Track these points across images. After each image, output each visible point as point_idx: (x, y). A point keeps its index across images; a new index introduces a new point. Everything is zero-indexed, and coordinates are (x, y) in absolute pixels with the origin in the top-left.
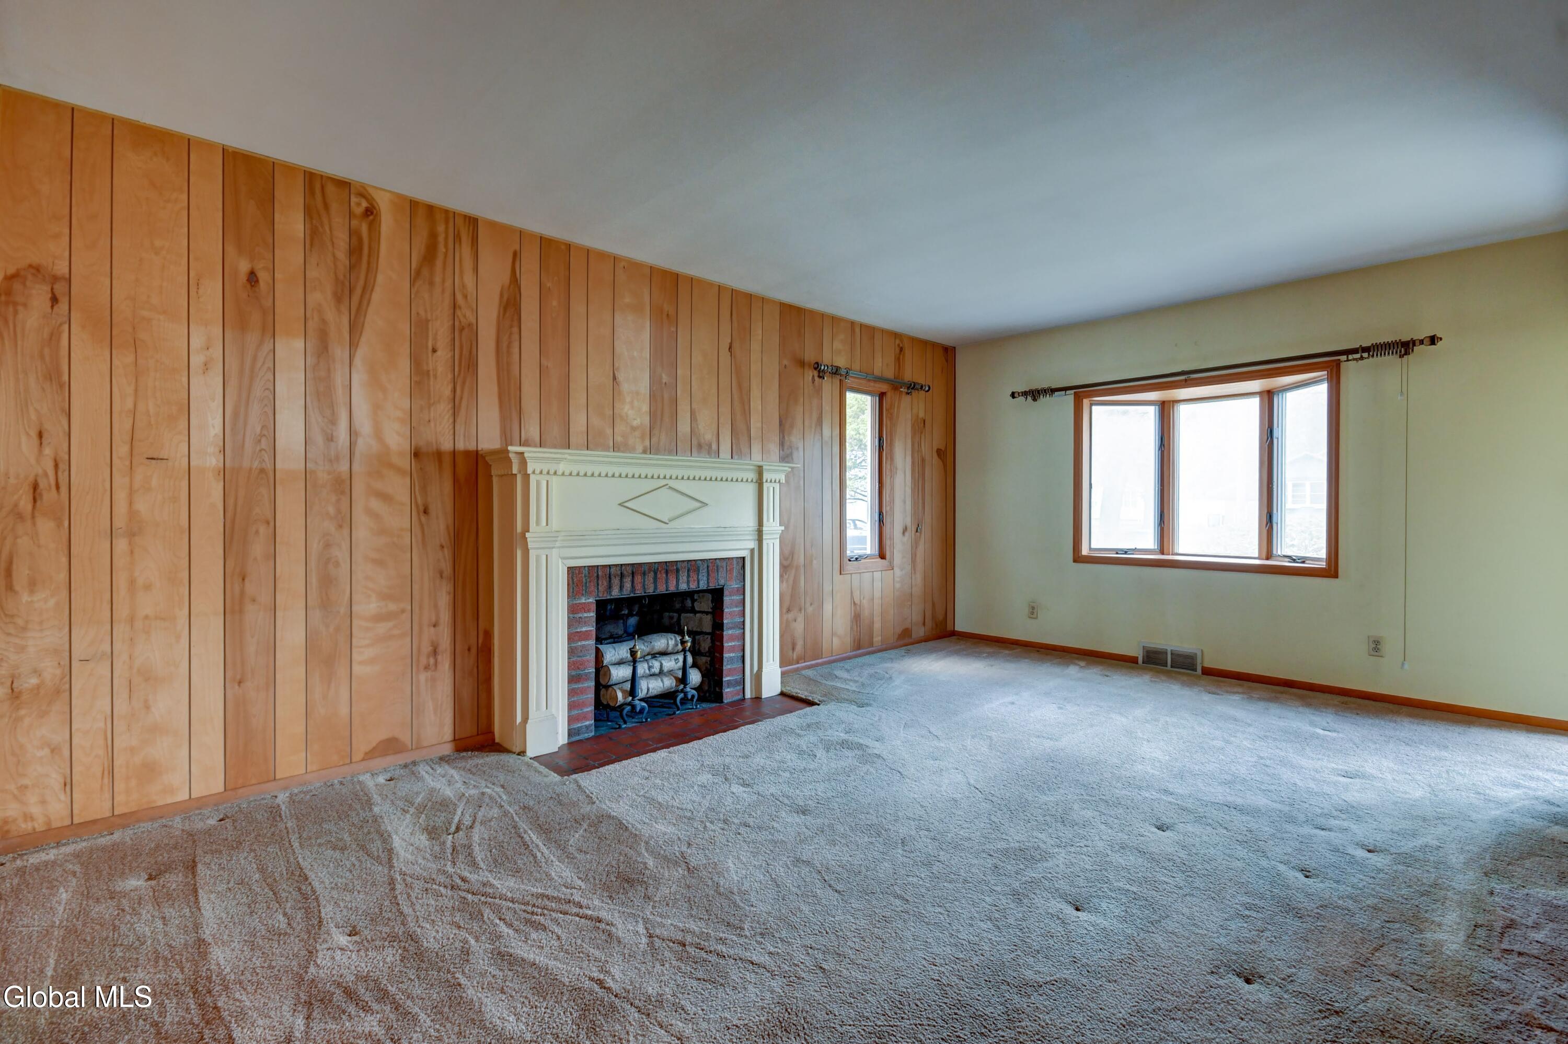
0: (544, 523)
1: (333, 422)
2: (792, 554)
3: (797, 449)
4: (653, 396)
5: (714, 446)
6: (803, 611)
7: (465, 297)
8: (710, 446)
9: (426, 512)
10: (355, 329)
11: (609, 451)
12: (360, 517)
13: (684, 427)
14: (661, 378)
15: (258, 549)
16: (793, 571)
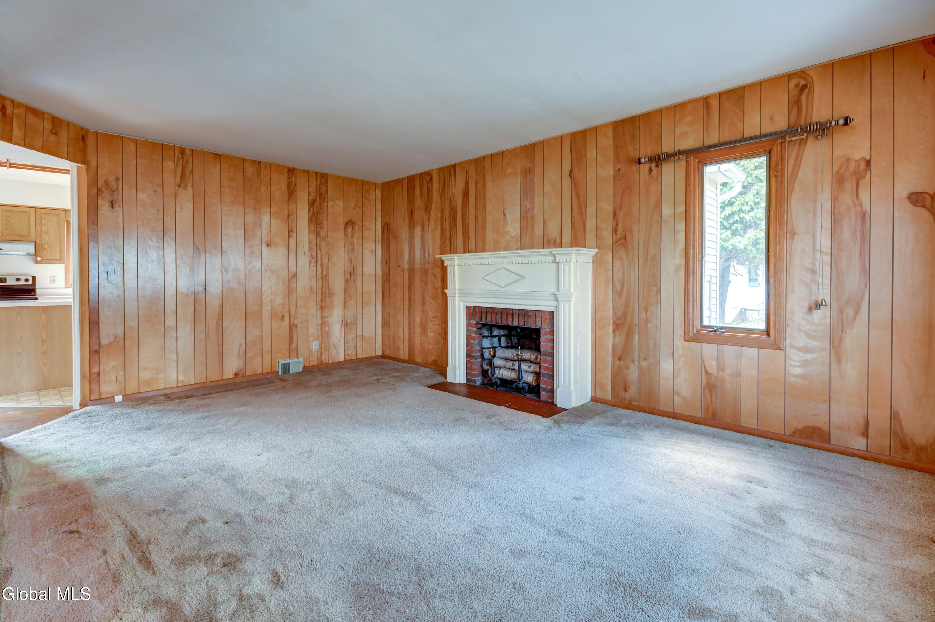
0: (453, 286)
1: (425, 252)
2: (625, 315)
3: (631, 232)
4: (522, 218)
5: (558, 241)
6: (636, 363)
7: (453, 197)
8: (555, 240)
9: (443, 281)
10: (429, 219)
11: (501, 251)
12: (430, 283)
13: (539, 230)
14: (526, 206)
15: (413, 292)
16: (626, 329)
